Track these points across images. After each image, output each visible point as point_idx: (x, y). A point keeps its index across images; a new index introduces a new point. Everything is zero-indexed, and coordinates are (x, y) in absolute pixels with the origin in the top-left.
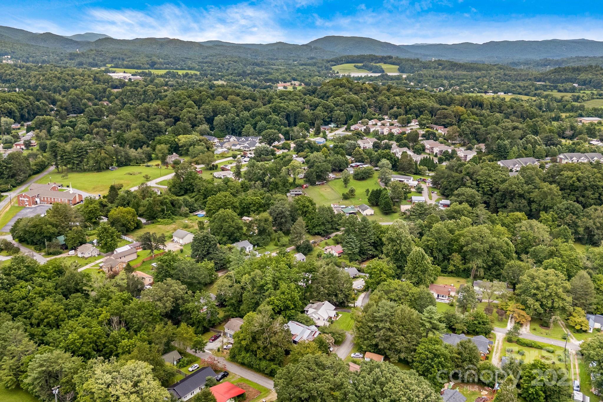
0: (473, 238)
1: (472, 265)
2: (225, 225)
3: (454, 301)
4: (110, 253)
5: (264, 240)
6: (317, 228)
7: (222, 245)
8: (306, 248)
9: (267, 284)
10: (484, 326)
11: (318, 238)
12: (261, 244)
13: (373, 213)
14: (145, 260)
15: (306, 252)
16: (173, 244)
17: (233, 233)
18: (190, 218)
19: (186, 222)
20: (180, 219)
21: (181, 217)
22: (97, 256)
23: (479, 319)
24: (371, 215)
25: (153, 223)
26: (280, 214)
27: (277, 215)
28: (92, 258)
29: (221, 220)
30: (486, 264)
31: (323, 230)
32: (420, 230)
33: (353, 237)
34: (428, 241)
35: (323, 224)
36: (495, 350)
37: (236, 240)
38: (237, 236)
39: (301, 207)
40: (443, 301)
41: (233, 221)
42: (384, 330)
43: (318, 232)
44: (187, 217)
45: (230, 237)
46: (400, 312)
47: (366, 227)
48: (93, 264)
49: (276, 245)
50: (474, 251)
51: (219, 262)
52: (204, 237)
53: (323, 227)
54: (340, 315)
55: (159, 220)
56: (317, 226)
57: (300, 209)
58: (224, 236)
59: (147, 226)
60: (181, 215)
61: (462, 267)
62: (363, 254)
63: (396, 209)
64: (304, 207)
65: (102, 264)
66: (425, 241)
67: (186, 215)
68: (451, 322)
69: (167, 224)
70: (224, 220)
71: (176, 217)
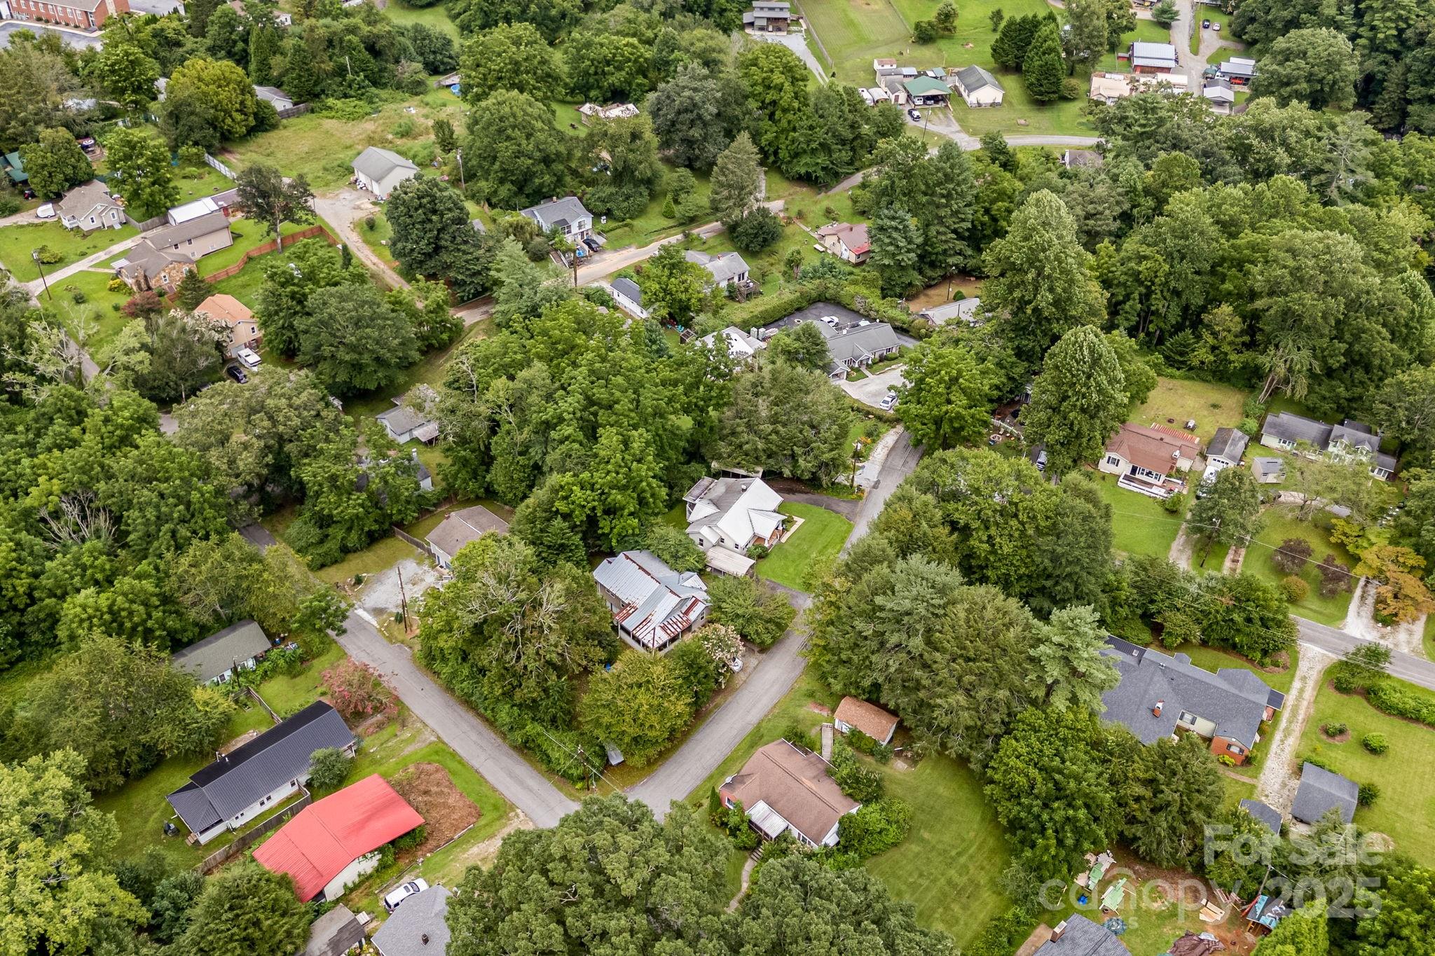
0: (1298, 277)
1: (1274, 362)
2: (505, 150)
3: (1185, 492)
4: (156, 219)
5: (627, 198)
6: (806, 159)
7: (497, 210)
8: (756, 235)
9: (561, 420)
10: (1263, 631)
11: (803, 197)
12: (617, 213)
13: (999, 100)
14: (255, 254)
15: (755, 247)
16: (355, 194)
17: (528, 176)
18: (428, 98)
19: (413, 111)
20: (394, 100)
21: (399, 95)
22: (118, 227)
23: (1251, 607)
24: (993, 105)
25: (312, 111)
26: (686, 111)
27: (679, 113)
28: (105, 234)
29: (493, 129)
30: (1324, 360)
31: (823, 169)
32: (1126, 206)
33: (900, 213)
34: (1142, 258)
35: (824, 147)
36: (1283, 724)
37: (538, 196)
38: (542, 185)
39: (759, 89)
40: (1145, 491)
41: (529, 136)
42: (903, 656)
43: (808, 174)
44: (417, 94)
45: (521, 186)
46: (962, 615)
47: (952, 180)
48: (102, 256)
49: (669, 215)
50: (1292, 321)
51: (468, 280)
52: (419, 198)
53: (822, 159)
54: (799, 521)
55: (330, 101)
56: (805, 152)
57: (753, 95)
58: (502, 181)
59: (293, 120)
60: (399, 87)
61: (1237, 360)
62: (933, 265)
63: (1073, 89)
64: (769, 87)
65: (123, 262)
66: (1130, 259)
67: (416, 88)
68: (1152, 602)
69: (353, 117)
70: (501, 131)
71: (384, 94)
